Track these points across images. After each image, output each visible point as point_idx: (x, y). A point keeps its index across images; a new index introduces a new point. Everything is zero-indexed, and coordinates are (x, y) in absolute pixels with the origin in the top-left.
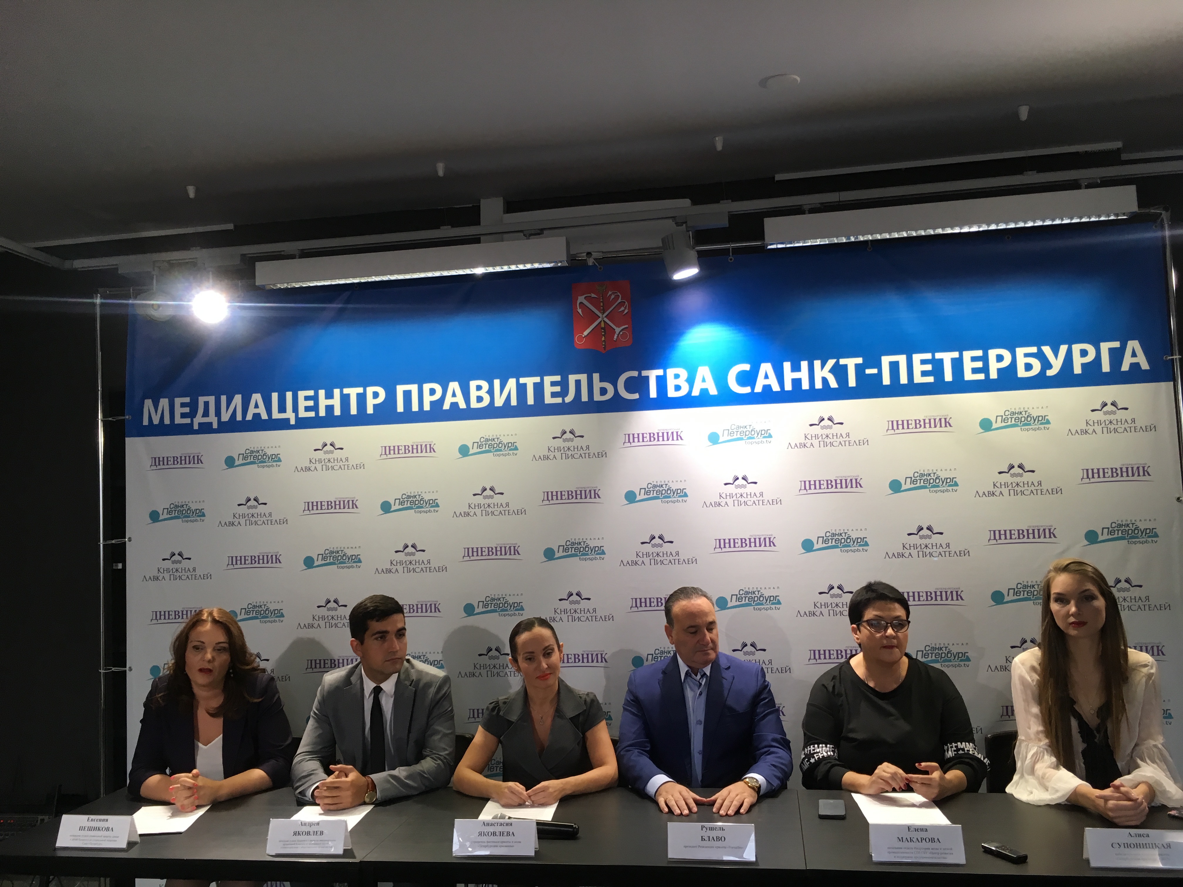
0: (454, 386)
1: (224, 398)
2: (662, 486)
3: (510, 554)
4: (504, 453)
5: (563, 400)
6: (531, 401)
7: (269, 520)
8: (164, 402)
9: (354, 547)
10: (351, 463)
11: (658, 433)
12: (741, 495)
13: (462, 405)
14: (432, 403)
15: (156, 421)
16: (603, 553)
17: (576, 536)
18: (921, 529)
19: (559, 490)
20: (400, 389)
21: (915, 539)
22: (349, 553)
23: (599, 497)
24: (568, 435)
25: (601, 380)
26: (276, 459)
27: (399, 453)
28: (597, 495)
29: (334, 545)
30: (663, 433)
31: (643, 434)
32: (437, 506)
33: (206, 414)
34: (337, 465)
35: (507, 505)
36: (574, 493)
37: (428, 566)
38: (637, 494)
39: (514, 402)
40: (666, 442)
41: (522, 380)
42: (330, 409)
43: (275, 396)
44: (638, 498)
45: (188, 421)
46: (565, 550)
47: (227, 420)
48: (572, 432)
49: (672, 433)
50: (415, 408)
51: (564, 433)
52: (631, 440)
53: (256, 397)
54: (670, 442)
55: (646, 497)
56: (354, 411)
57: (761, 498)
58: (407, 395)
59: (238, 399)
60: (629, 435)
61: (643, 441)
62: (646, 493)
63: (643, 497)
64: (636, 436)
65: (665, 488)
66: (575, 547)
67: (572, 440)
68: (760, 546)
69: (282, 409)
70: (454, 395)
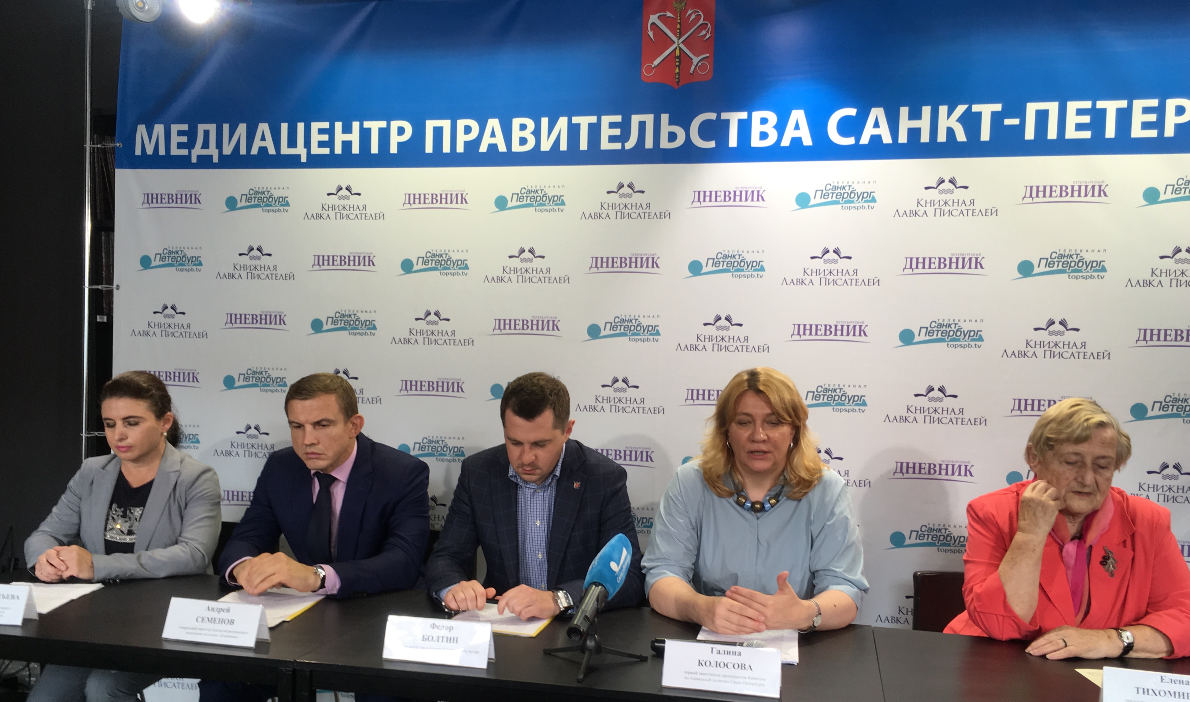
0: (493, 123)
1: (226, 127)
2: (734, 256)
3: (548, 329)
4: (548, 208)
5: (623, 146)
6: (584, 145)
7: (273, 274)
8: (159, 129)
9: (368, 311)
10: (369, 211)
11: (735, 192)
12: (831, 272)
13: (502, 148)
14: (466, 143)
15: (150, 151)
16: (658, 333)
17: (627, 311)
18: (1051, 323)
19: (610, 255)
20: (430, 125)
21: (1043, 336)
22: (363, 317)
23: (658, 267)
24: (626, 190)
25: (671, 123)
26: (284, 202)
27: (425, 203)
28: (655, 264)
29: (346, 307)
30: (741, 192)
31: (716, 192)
32: (467, 268)
33: (206, 145)
34: (353, 213)
35: (548, 270)
36: (628, 260)
37: (453, 337)
38: (704, 265)
39: (563, 147)
40: (743, 203)
41: (575, 120)
42: (347, 145)
43: (284, 127)
44: (705, 270)
45: (184, 152)
46: (612, 328)
47: (229, 153)
48: (631, 186)
49: (753, 192)
50: (446, 148)
51: (621, 186)
52: (702, 199)
53: (264, 128)
54: (749, 203)
55: (714, 268)
56: (375, 149)
57: (855, 277)
58: (438, 132)
59: (242, 129)
60: (699, 192)
61: (716, 200)
62: (714, 264)
63: (710, 268)
64: (708, 194)
65: (737, 260)
66: (624, 324)
67: (630, 196)
68: (848, 335)
69: (292, 143)
70: (493, 135)
